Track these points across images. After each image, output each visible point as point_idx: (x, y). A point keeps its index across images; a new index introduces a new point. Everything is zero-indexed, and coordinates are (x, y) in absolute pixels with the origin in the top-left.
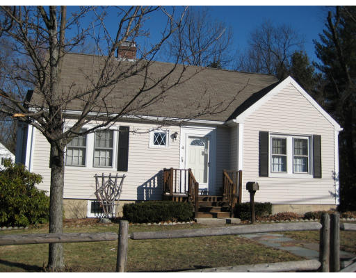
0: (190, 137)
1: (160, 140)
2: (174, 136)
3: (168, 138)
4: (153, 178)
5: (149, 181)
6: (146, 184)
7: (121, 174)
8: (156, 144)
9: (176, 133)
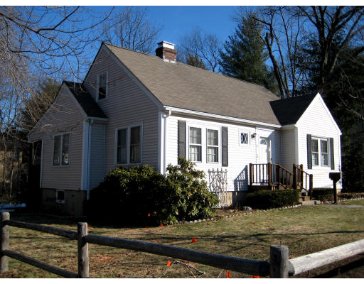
0: (261, 137)
1: (244, 138)
2: (253, 136)
3: (249, 137)
4: (242, 172)
5: (240, 174)
6: (238, 177)
7: (224, 168)
8: (242, 143)
9: (255, 134)
